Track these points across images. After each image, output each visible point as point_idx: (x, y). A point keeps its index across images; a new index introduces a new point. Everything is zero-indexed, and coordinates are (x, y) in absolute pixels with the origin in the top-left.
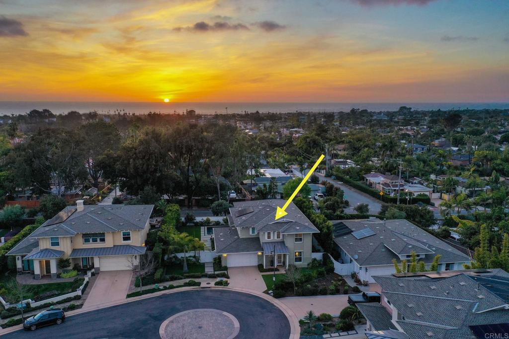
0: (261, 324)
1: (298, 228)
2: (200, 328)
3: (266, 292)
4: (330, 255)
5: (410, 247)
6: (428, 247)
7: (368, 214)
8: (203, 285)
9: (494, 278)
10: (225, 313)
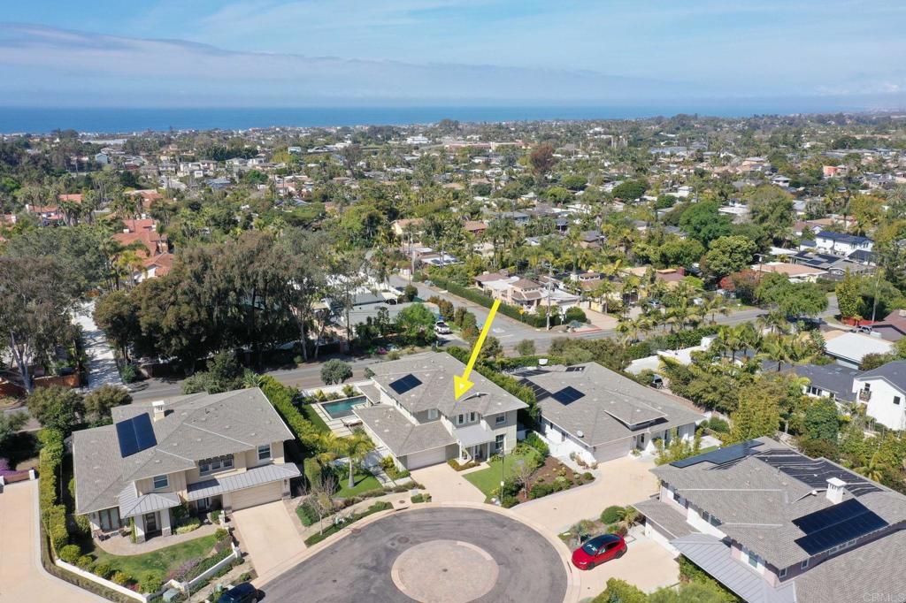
0: (517, 549)
1: (500, 404)
2: (445, 570)
3: (488, 501)
4: (537, 433)
5: (638, 411)
6: (653, 406)
7: (536, 355)
8: (396, 505)
9: (771, 454)
10: (459, 543)
